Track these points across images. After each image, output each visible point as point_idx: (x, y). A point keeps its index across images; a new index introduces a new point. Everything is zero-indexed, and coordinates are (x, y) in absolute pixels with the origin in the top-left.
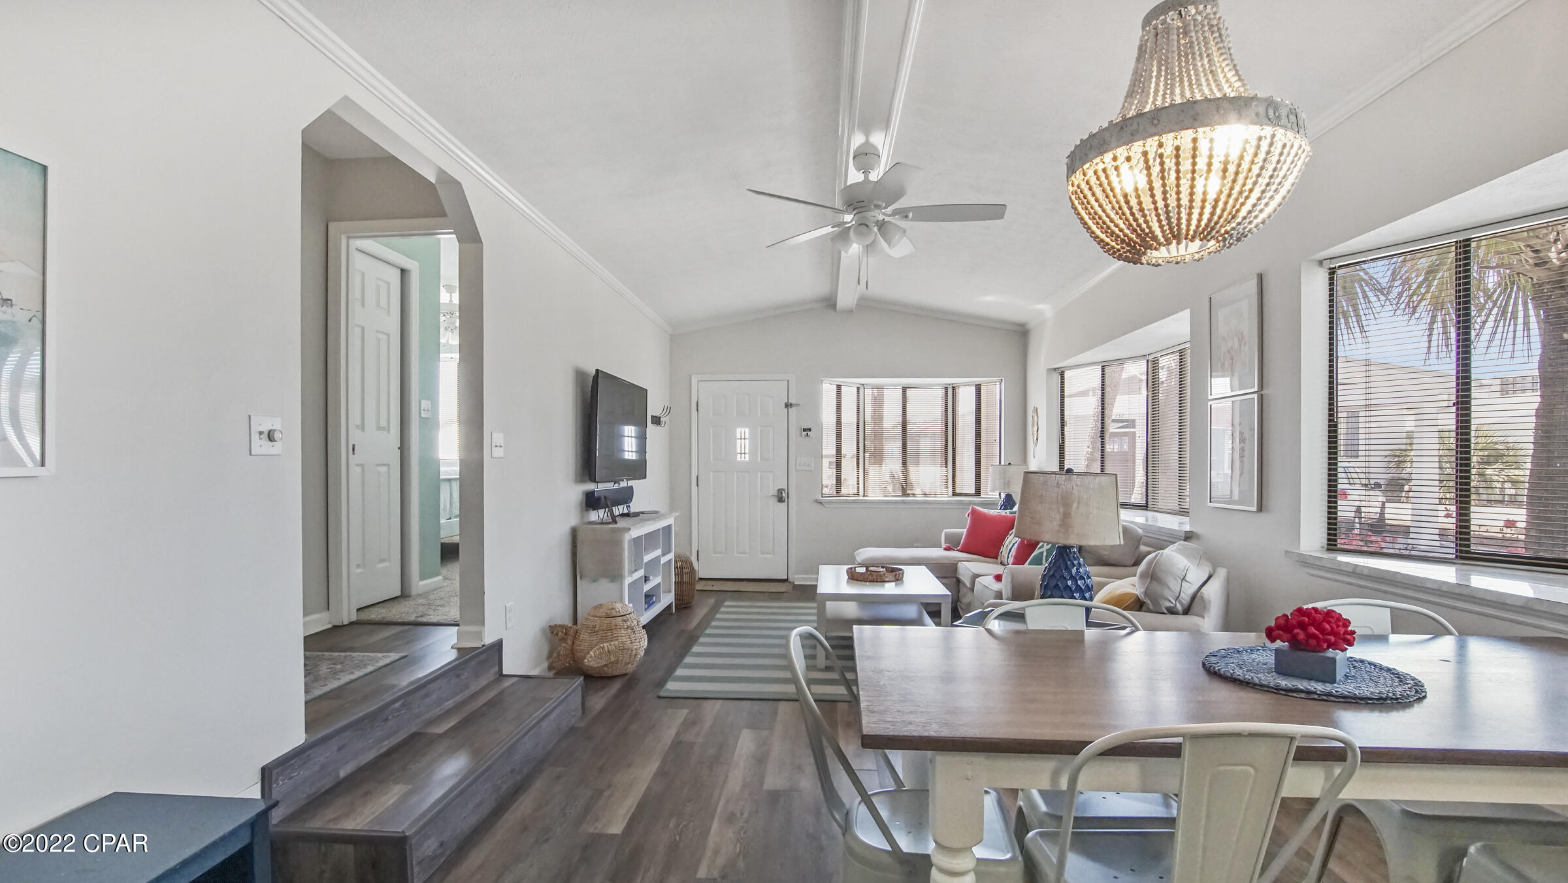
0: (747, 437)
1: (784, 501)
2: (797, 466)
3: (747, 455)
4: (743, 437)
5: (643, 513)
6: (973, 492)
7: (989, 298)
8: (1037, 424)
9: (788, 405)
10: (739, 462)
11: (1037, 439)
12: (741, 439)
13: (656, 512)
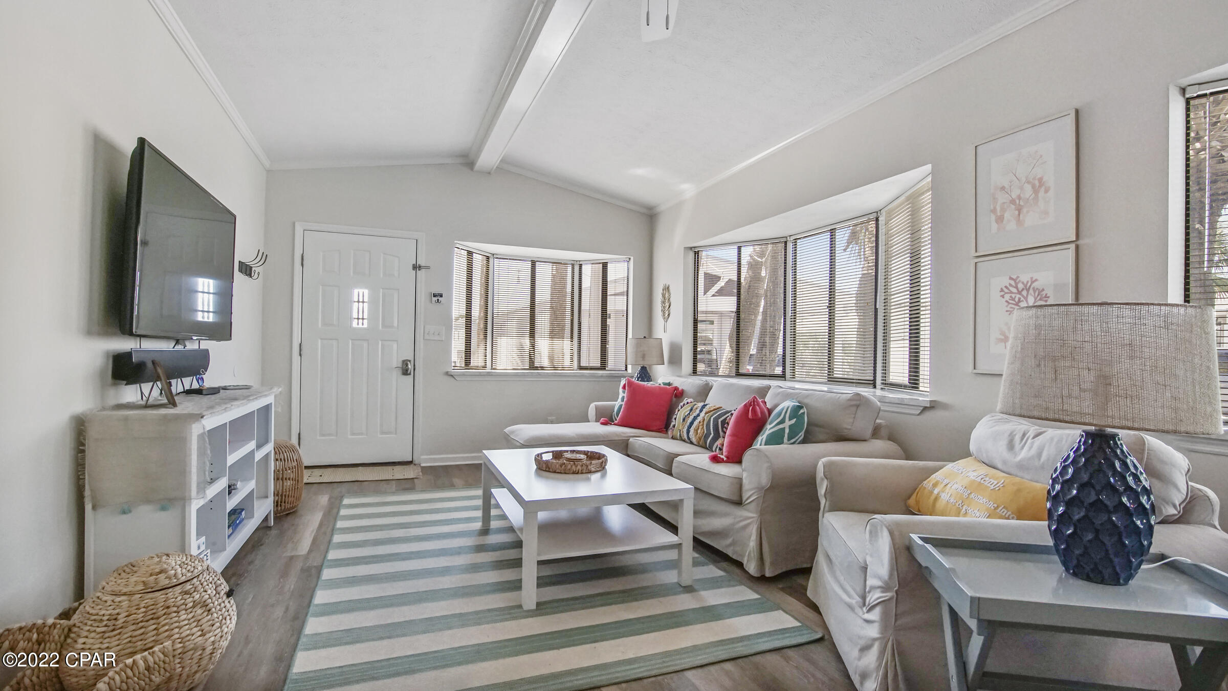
0: (366, 299)
1: (410, 374)
2: (425, 335)
3: (365, 322)
4: (361, 300)
5: (225, 388)
6: (599, 365)
7: (640, 172)
8: (669, 299)
9: (416, 267)
10: (355, 329)
11: (669, 315)
12: (358, 302)
13: (247, 388)
